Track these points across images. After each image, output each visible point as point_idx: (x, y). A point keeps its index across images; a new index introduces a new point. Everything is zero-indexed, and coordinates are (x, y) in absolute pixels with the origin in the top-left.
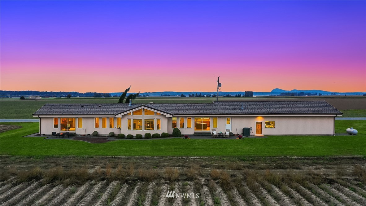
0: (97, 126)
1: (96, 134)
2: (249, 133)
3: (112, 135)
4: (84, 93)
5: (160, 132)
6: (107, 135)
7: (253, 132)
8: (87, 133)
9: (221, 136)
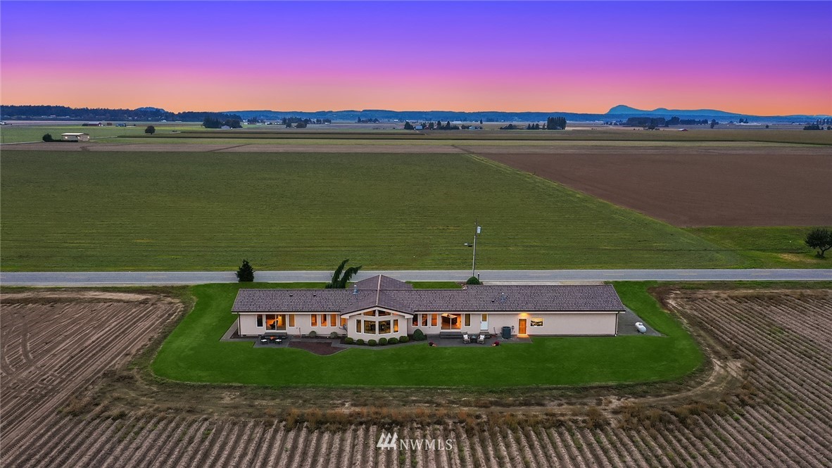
0: (314, 324)
1: (313, 335)
2: (510, 333)
3: (335, 337)
4: (176, 113)
5: (397, 336)
6: (328, 336)
7: (516, 332)
8: (302, 334)
9: (474, 340)
